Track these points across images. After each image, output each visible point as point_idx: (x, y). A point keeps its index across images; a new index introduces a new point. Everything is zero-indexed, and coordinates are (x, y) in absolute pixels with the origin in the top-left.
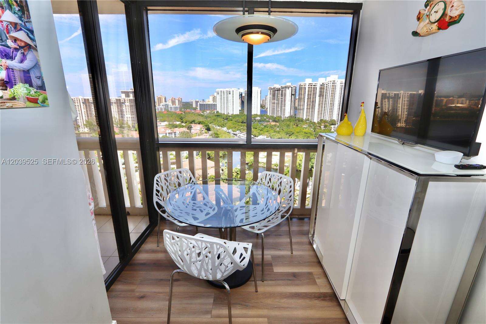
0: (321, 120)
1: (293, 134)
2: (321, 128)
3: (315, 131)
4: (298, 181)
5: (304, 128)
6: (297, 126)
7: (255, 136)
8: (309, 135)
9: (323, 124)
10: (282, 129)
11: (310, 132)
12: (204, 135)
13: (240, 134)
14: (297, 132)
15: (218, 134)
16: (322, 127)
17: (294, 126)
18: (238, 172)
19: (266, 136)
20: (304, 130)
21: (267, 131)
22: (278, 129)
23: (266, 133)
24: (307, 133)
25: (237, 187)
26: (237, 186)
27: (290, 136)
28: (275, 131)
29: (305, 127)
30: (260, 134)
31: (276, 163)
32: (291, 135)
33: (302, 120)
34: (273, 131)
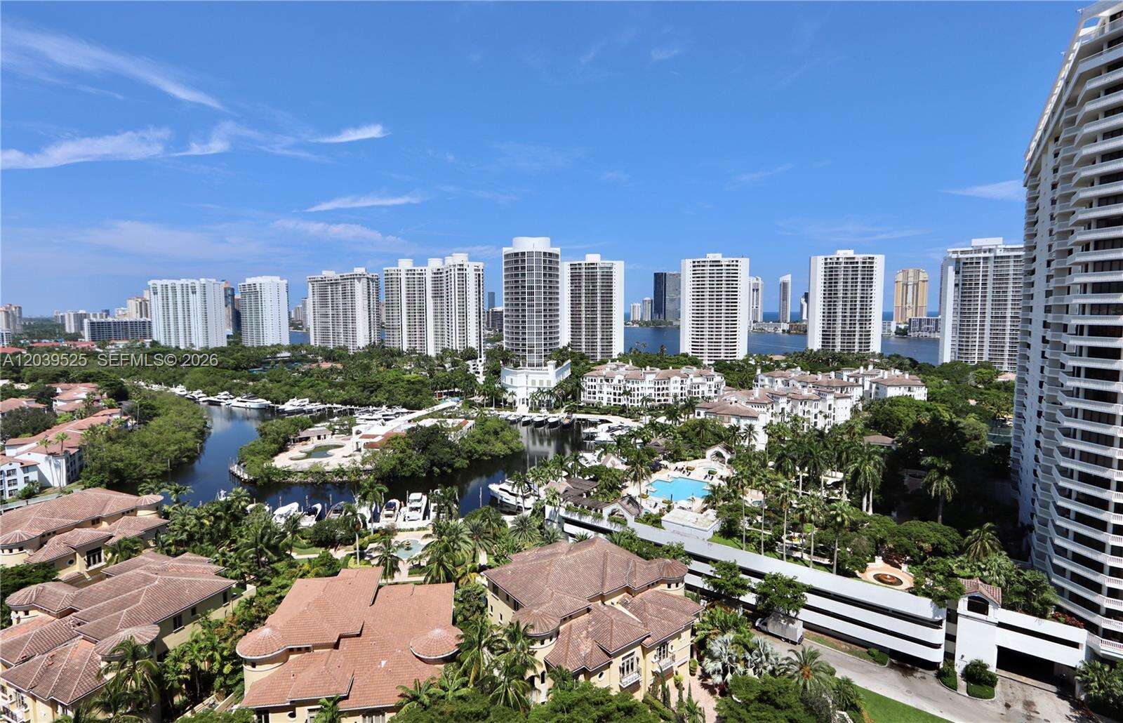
0: (444, 350)
1: (380, 386)
2: (444, 367)
3: (431, 377)
4: (401, 507)
5: (406, 370)
6: (389, 366)
7: (277, 402)
8: (417, 387)
9: (449, 359)
10: (353, 379)
11: (420, 378)
12: (101, 413)
13: (230, 401)
14: (390, 382)
15: (152, 408)
16: (447, 366)
17: (381, 369)
18: (219, 513)
19: (307, 400)
20: (407, 376)
21: (311, 386)
22: (340, 379)
23: (309, 392)
24: (413, 383)
25: (216, 562)
26: (217, 555)
27: (372, 392)
28: (332, 385)
29: (409, 368)
30: (290, 396)
31: (338, 467)
32: (376, 390)
33: (400, 353)
34: (326, 384)
